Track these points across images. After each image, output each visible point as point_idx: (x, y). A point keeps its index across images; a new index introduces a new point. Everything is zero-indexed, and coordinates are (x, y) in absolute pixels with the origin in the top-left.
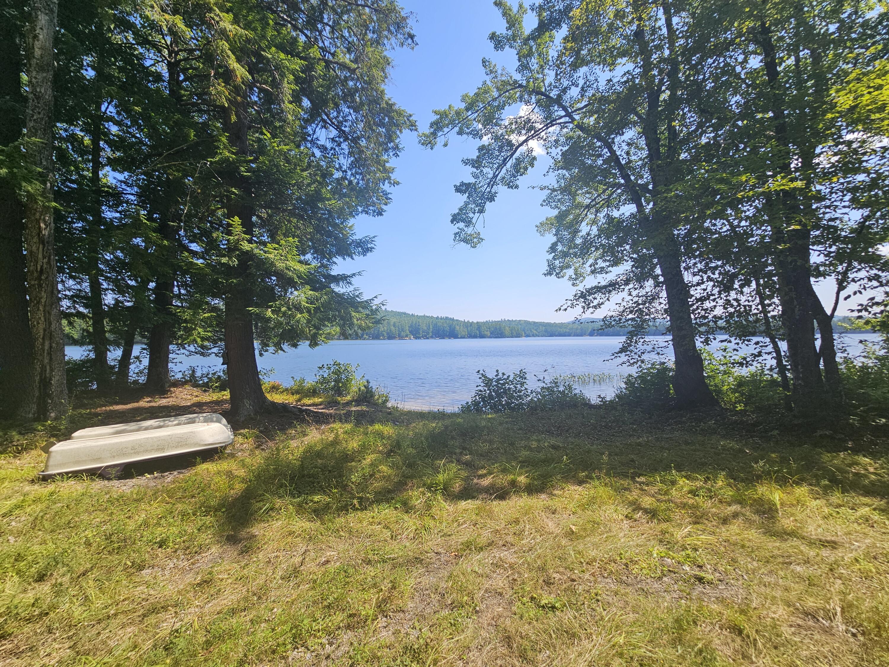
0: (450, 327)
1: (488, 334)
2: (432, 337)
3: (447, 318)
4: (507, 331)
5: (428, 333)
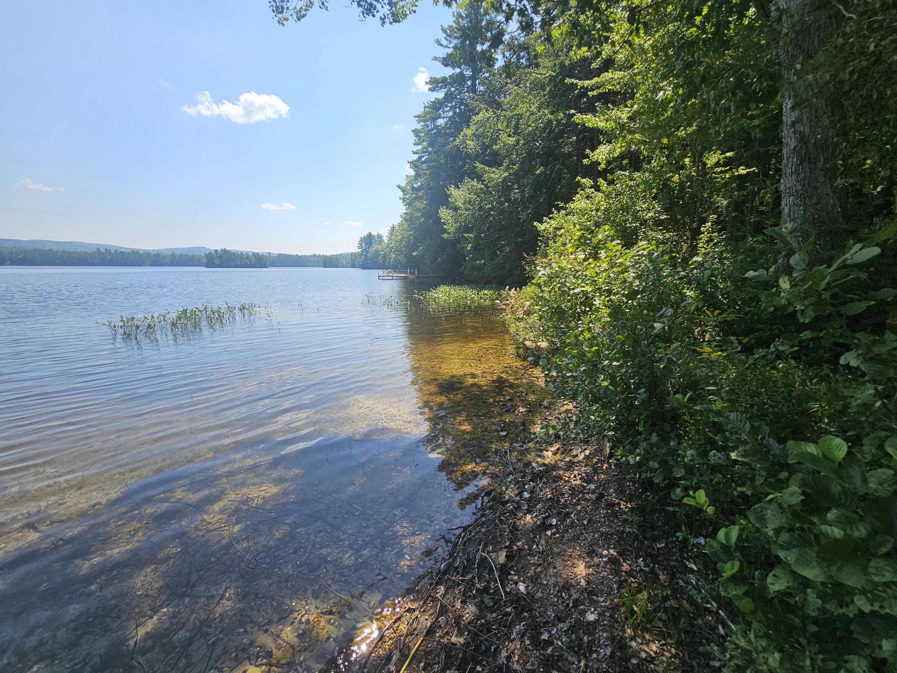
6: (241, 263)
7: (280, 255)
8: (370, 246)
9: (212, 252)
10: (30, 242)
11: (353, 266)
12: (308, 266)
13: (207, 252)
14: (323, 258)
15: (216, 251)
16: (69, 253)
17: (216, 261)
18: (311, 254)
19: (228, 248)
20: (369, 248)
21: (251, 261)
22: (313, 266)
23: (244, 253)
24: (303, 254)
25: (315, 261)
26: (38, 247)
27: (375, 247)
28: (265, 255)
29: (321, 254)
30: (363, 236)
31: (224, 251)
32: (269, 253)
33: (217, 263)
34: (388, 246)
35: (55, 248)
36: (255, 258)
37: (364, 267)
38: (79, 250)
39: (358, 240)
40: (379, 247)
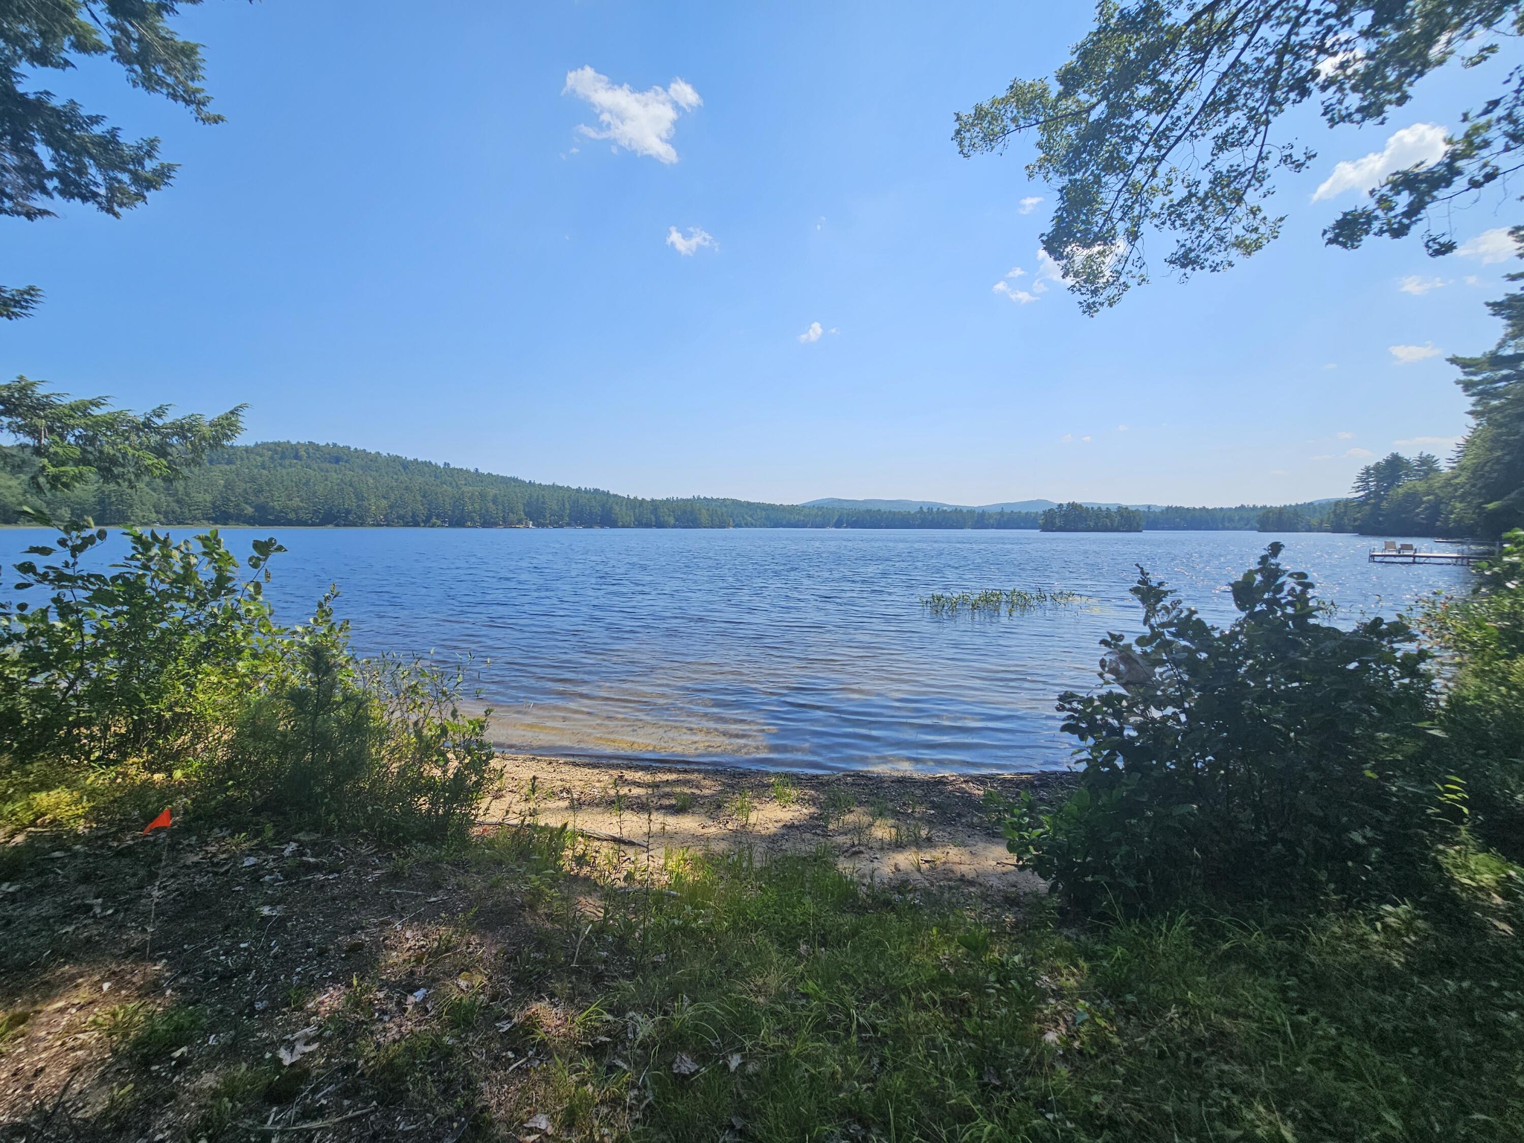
0: (603, 506)
1: (672, 521)
2: (569, 525)
3: (596, 491)
4: (704, 517)
5: (561, 517)
6: (1096, 524)
7: (1168, 508)
8: (1390, 485)
9: (1055, 507)
10: (865, 502)
11: (1338, 528)
12: (1224, 528)
13: (1047, 508)
14: (1261, 513)
15: (1060, 505)
16: (894, 513)
17: (1057, 521)
18: (1236, 505)
19: (1078, 501)
20: (1386, 489)
21: (1112, 521)
22: (1235, 529)
23: (1104, 508)
24: (1218, 506)
25: (1241, 519)
26: (870, 507)
27: (1407, 484)
28: (1141, 509)
29: (1259, 505)
30: (1372, 464)
31: (1073, 506)
32: (1149, 507)
33: (1058, 524)
34: (1448, 483)
35: (883, 508)
36: (1122, 516)
37: (1364, 530)
38: (903, 509)
39: (1359, 470)
40: (1421, 486)
